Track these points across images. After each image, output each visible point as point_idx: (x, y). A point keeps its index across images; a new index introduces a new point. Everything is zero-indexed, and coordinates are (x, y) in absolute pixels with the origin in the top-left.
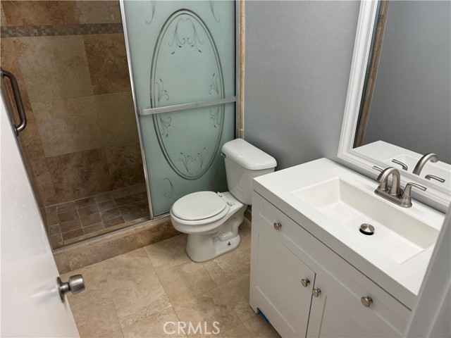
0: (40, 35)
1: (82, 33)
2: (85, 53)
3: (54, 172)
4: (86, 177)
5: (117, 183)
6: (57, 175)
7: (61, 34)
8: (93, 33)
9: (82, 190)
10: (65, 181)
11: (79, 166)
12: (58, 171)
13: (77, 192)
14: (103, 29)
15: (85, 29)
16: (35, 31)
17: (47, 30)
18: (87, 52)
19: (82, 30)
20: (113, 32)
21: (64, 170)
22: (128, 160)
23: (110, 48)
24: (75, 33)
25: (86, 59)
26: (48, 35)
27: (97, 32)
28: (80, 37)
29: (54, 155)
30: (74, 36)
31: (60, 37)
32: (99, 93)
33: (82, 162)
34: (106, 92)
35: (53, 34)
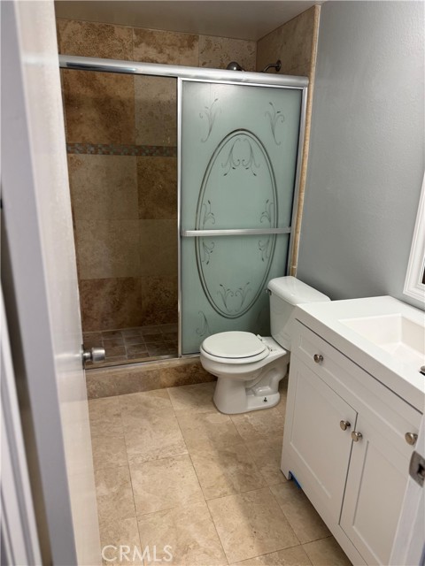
0: (96, 153)
1: (137, 154)
2: (136, 175)
3: (86, 296)
4: (117, 306)
5: (148, 319)
6: (89, 300)
7: (116, 153)
8: (147, 155)
9: (111, 320)
10: (95, 308)
11: (112, 293)
12: (90, 297)
13: (105, 322)
14: (158, 151)
15: (140, 151)
16: (92, 149)
17: (104, 149)
18: (138, 174)
19: (137, 151)
20: (168, 156)
21: (97, 295)
22: (163, 295)
23: (162, 172)
24: (129, 154)
25: (136, 181)
26: (104, 153)
27: (151, 155)
28: (134, 158)
29: (89, 278)
30: (128, 157)
31: (114, 157)
32: (145, 218)
33: (116, 290)
34: (152, 218)
35: (108, 153)
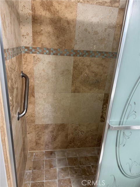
0: (49, 54)
1: (74, 56)
2: (72, 68)
3: (38, 133)
4: (54, 138)
5: (71, 145)
6: (39, 135)
7: (61, 55)
8: (80, 56)
9: (50, 146)
10: (42, 139)
11: (52, 132)
12: (40, 133)
13: (47, 146)
14: (87, 54)
15: (76, 53)
16: (47, 51)
17: (54, 52)
18: (74, 67)
19: (74, 53)
20: (93, 57)
21: (43, 133)
22: (80, 133)
23: (88, 66)
24: (70, 55)
25: (72, 71)
26: (54, 54)
27: (83, 56)
28: (72, 58)
29: (40, 124)
30: (68, 57)
31: (60, 57)
32: (74, 92)
33: (54, 130)
34: (79, 92)
35: (57, 54)
